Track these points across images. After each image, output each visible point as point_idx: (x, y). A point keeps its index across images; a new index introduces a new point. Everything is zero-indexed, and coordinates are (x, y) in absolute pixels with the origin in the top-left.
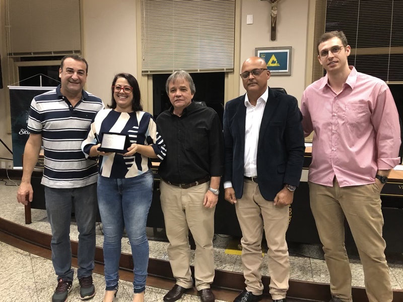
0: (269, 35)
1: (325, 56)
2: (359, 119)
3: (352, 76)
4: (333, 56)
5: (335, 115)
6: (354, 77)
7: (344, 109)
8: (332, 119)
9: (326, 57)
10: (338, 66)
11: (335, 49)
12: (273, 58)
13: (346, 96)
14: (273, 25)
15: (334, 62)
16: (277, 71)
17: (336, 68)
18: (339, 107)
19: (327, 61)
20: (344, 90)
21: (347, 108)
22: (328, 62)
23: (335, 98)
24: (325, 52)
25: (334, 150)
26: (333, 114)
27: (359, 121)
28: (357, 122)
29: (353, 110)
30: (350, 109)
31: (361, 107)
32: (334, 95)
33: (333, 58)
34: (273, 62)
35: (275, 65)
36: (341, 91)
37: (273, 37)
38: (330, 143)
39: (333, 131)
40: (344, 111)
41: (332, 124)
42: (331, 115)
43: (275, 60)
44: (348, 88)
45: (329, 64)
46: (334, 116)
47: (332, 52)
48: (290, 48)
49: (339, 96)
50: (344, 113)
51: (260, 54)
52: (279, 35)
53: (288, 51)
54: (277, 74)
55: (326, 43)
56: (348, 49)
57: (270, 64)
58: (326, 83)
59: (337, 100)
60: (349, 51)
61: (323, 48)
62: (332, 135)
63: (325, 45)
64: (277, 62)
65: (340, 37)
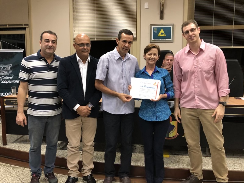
0: (159, 16)
4: (192, 34)
5: (196, 67)
6: (203, 45)
7: (200, 63)
8: (194, 69)
9: (188, 35)
10: (195, 39)
11: (193, 30)
12: (162, 31)
14: (162, 10)
16: (165, 39)
17: (194, 40)
20: (200, 52)
21: (202, 62)
22: (189, 37)
23: (195, 57)
24: (187, 32)
25: (196, 87)
27: (209, 70)
28: (208, 70)
29: (206, 63)
30: (204, 63)
33: (192, 35)
34: (162, 34)
35: (163, 35)
36: (198, 53)
37: (162, 18)
39: (195, 76)
41: (194, 72)
43: (163, 32)
44: (201, 50)
47: (191, 32)
48: (173, 25)
49: (197, 56)
50: (200, 65)
51: (154, 28)
52: (165, 16)
53: (171, 26)
54: (165, 41)
55: (187, 26)
56: (199, 29)
57: (160, 35)
58: (189, 49)
59: (196, 58)
60: (200, 30)
61: (186, 30)
62: (195, 78)
63: (187, 28)
64: (164, 34)
65: (194, 23)
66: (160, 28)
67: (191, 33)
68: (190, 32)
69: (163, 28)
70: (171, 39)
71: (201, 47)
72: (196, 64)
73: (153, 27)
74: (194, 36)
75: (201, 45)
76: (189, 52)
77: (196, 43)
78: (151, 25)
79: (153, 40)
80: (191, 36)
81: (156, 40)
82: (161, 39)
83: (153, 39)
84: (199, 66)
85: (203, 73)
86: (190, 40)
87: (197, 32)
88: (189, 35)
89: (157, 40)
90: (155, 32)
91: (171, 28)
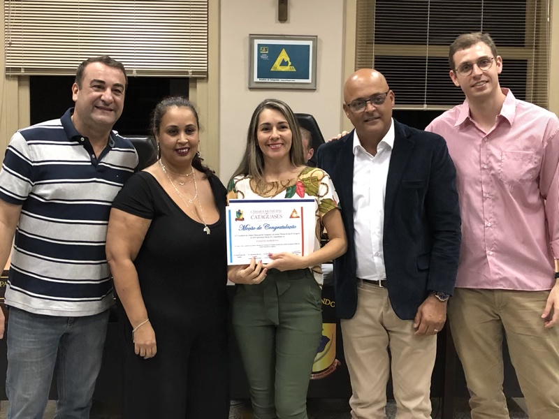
0: (273, 12)
1: (467, 71)
2: (524, 175)
3: (508, 103)
4: (481, 73)
5: (485, 167)
6: (510, 105)
7: (500, 158)
8: (481, 174)
9: (470, 72)
10: (488, 90)
11: (483, 62)
12: (284, 56)
13: (500, 136)
15: (482, 81)
16: (291, 81)
17: (485, 92)
18: (492, 155)
19: (470, 80)
20: (498, 126)
21: (504, 157)
22: (473, 82)
23: (483, 139)
24: (467, 66)
25: (489, 225)
26: (482, 166)
27: (524, 178)
28: (521, 180)
29: (515, 159)
30: (508, 158)
31: (527, 155)
32: (481, 134)
33: (481, 75)
34: (284, 63)
35: (287, 68)
36: (494, 128)
37: (283, 16)
39: (484, 195)
41: (481, 182)
42: (479, 168)
43: (287, 59)
44: (504, 123)
45: (473, 86)
46: (484, 169)
47: (479, 66)
48: (314, 39)
49: (489, 137)
50: (500, 164)
51: (259, 45)
52: (293, 12)
53: (310, 43)
54: (291, 86)
55: (467, 51)
56: (498, 61)
57: (277, 66)
58: (467, 115)
59: (487, 143)
60: (501, 65)
61: (465, 59)
62: (483, 201)
63: (465, 55)
64: (290, 63)
65: (487, 43)
66: (280, 47)
67: (477, 70)
68: (475, 66)
69: (287, 47)
70: (309, 81)
71: (502, 113)
72: (488, 159)
73: (257, 42)
74: (484, 78)
75: (504, 106)
76: (467, 124)
77: (491, 101)
78: (253, 37)
79: (258, 80)
80: (477, 78)
81: (267, 80)
82: (280, 80)
83: (256, 79)
84: (495, 165)
85: (507, 186)
86: (473, 89)
87: (495, 69)
88: (473, 75)
89: (270, 80)
90: (264, 57)
91: (309, 46)
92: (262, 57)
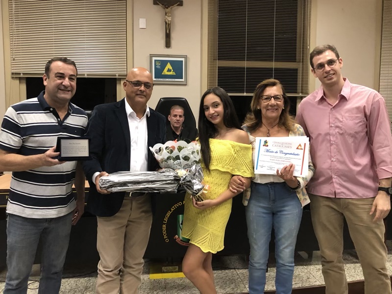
0: (163, 42)
1: (321, 69)
2: (357, 129)
3: (346, 87)
5: (333, 125)
7: (341, 120)
8: (330, 130)
12: (169, 66)
15: (331, 74)
16: (173, 80)
18: (337, 118)
20: (340, 101)
21: (344, 119)
22: (325, 75)
23: (331, 109)
24: (321, 66)
25: (334, 160)
26: (331, 125)
29: (351, 120)
30: (347, 119)
31: (357, 117)
34: (169, 70)
35: (171, 73)
36: (337, 102)
37: (168, 45)
38: (329, 153)
39: (331, 142)
40: (341, 122)
41: (329, 134)
42: (328, 126)
43: (171, 68)
44: (343, 98)
45: (325, 77)
46: (332, 127)
47: (328, 65)
48: (186, 57)
49: (335, 107)
50: (342, 124)
51: (155, 61)
52: (173, 42)
53: (183, 59)
54: (173, 83)
55: (321, 56)
57: (165, 72)
58: (323, 95)
59: (333, 111)
61: (319, 62)
62: (331, 146)
64: (172, 70)
66: (167, 62)
69: (172, 63)
70: (183, 80)
71: (342, 93)
72: (334, 120)
73: (154, 59)
74: (332, 72)
75: (343, 89)
78: (151, 56)
79: (155, 79)
81: (160, 80)
82: (167, 80)
86: (325, 79)
87: (338, 66)
88: (325, 71)
89: (162, 80)
90: (158, 67)
91: (182, 61)
92: (157, 67)
